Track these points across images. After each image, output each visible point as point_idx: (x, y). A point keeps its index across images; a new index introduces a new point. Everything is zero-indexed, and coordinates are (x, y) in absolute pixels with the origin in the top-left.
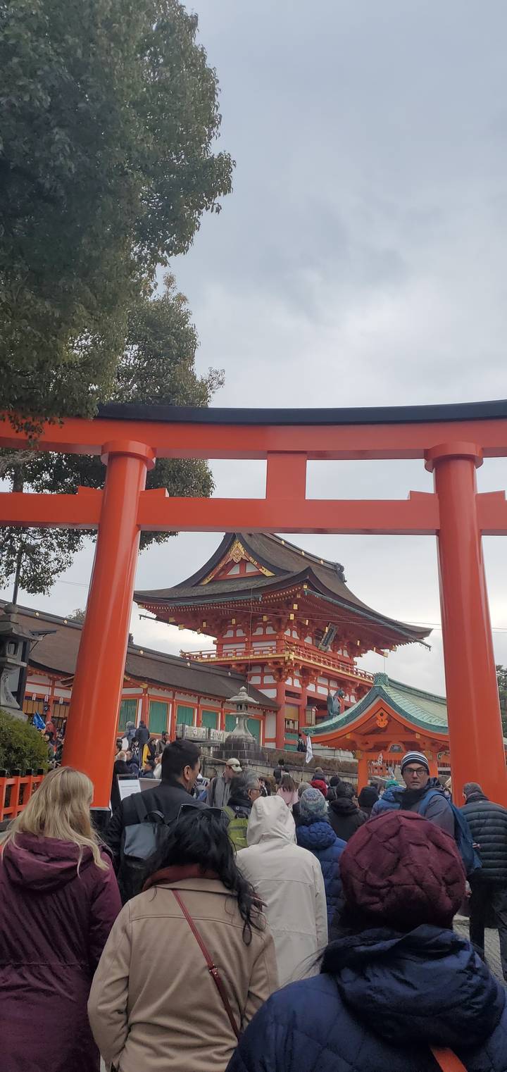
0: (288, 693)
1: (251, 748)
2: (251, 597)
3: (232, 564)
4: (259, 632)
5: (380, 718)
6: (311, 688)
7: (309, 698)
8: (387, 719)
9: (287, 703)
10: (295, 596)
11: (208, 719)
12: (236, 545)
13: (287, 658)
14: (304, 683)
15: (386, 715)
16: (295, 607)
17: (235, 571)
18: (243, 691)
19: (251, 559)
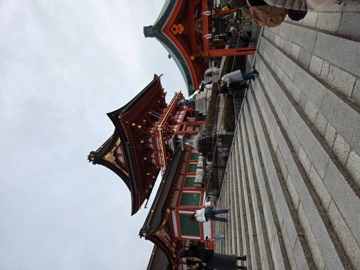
0: (181, 129)
1: (204, 134)
2: (128, 148)
3: (117, 160)
4: (151, 146)
5: (177, 31)
6: (179, 121)
7: (183, 121)
8: (177, 25)
9: (185, 130)
10: (127, 124)
11: (192, 169)
12: (107, 159)
13: (161, 129)
14: (176, 123)
15: (175, 26)
16: (134, 124)
17: (121, 159)
18: (168, 142)
19: (113, 150)
